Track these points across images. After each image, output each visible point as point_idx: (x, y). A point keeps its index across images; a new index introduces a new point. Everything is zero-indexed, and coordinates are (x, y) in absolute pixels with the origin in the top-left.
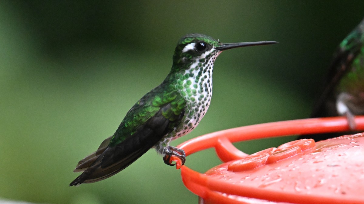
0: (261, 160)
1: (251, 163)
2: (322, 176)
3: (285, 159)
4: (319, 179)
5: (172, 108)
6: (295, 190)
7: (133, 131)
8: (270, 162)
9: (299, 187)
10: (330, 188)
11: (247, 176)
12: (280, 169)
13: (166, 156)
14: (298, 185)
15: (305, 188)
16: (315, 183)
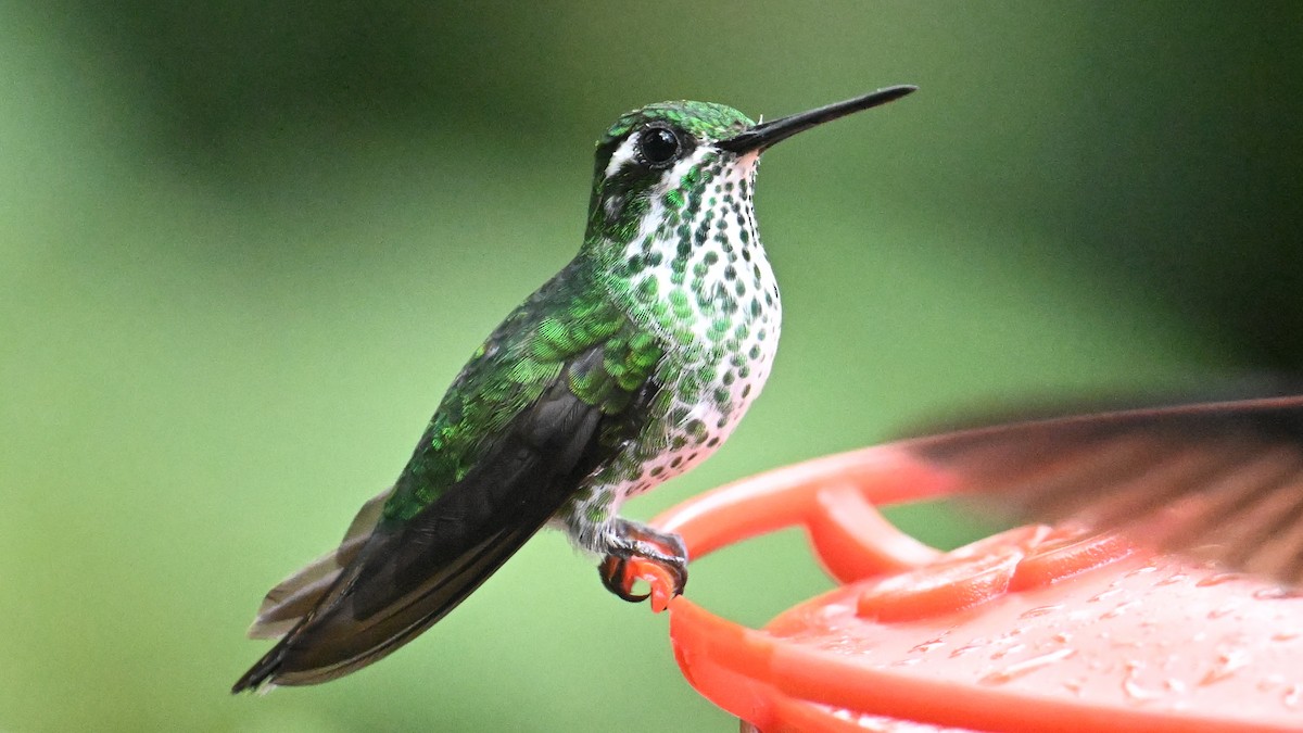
0: (987, 574)
1: (948, 587)
2: (1232, 640)
3: (1085, 571)
4: (1222, 650)
5: (607, 363)
6: (1127, 694)
7: (463, 463)
8: (1026, 582)
9: (1140, 683)
10: (1262, 687)
11: (936, 638)
12: (1070, 610)
13: (608, 558)
14: (1135, 673)
15: (1167, 686)
16: (1205, 666)
